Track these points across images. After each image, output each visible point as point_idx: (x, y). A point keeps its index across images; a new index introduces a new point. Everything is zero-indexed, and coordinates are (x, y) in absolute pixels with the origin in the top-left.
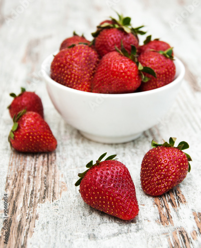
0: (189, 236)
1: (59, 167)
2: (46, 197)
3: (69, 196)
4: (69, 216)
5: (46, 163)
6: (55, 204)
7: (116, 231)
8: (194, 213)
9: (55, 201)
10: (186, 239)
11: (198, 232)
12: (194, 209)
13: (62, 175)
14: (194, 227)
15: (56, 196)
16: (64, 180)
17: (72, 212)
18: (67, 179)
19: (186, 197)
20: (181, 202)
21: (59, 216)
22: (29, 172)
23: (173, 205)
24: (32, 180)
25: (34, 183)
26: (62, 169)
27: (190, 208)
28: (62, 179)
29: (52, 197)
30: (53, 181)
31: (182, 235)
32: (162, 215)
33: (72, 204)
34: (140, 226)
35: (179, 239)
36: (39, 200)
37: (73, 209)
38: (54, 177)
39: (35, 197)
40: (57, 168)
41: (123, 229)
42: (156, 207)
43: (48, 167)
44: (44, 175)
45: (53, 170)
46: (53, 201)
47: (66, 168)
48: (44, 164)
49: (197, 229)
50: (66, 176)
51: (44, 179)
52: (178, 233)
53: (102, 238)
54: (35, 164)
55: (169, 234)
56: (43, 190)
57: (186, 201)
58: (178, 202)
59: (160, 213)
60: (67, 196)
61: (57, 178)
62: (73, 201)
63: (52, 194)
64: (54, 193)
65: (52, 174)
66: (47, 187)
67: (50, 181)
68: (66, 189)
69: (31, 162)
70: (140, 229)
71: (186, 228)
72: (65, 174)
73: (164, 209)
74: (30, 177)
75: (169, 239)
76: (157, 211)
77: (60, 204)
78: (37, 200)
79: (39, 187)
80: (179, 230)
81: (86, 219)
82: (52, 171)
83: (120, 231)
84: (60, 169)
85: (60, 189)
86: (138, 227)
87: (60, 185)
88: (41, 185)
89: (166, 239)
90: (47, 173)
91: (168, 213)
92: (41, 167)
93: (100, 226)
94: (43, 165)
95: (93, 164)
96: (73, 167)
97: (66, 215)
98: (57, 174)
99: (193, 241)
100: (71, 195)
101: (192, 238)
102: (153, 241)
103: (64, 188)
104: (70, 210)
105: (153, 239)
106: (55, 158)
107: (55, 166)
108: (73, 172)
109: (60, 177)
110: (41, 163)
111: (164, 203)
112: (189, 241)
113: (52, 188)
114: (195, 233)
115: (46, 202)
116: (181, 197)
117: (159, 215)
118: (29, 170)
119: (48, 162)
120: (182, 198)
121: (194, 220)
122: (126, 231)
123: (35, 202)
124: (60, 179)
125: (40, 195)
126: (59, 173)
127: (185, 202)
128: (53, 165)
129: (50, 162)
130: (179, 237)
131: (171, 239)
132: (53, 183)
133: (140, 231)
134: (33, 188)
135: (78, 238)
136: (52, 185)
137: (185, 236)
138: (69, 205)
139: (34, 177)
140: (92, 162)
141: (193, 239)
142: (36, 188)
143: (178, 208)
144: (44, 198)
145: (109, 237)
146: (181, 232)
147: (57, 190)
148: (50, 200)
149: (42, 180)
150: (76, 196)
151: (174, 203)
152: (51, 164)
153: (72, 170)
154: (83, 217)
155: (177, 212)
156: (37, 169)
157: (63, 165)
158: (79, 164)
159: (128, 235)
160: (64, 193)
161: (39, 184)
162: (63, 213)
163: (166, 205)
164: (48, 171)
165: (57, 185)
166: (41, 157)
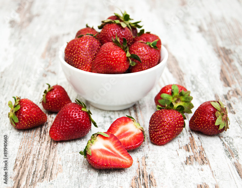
1: (59, 151)
2: (45, 177)
5: (49, 148)
6: (51, 184)
9: (51, 181)
13: (60, 159)
16: (61, 163)
18: (64, 162)
19: (157, 182)
20: (153, 185)
22: (34, 155)
24: (35, 162)
25: (37, 164)
26: (61, 153)
29: (49, 177)
30: (52, 163)
33: (64, 184)
36: (39, 179)
38: (53, 161)
39: (36, 177)
40: (57, 152)
43: (50, 151)
44: (46, 158)
45: (54, 154)
46: (49, 180)
47: (64, 152)
48: (47, 149)
50: (63, 160)
51: (46, 162)
54: (40, 148)
56: (43, 171)
57: (157, 185)
58: (150, 186)
60: (62, 177)
61: (55, 161)
62: (66, 182)
63: (50, 175)
64: (51, 174)
65: (52, 158)
66: (47, 169)
67: (50, 163)
69: (37, 146)
72: (63, 158)
74: (34, 159)
77: (55, 183)
78: (37, 179)
79: (40, 169)
82: (52, 155)
84: (59, 153)
85: (57, 170)
87: (57, 167)
88: (42, 167)
90: (48, 157)
92: (44, 151)
96: (70, 152)
98: (56, 158)
100: (65, 176)
103: (60, 170)
107: (56, 150)
108: (69, 156)
109: (59, 161)
110: (45, 148)
111: (139, 186)
113: (50, 170)
115: (44, 182)
116: (153, 181)
118: (35, 153)
120: (153, 182)
123: (35, 181)
124: (58, 162)
125: (40, 175)
126: (58, 157)
127: (155, 185)
128: (54, 149)
129: (52, 147)
132: (52, 165)
134: (36, 169)
136: (51, 167)
138: (62, 185)
139: (38, 159)
142: (38, 169)
144: (43, 178)
147: (54, 172)
148: (47, 180)
149: (43, 162)
150: (69, 177)
151: (146, 186)
153: (69, 155)
156: (41, 152)
157: (62, 150)
158: (75, 150)
160: (59, 174)
161: (40, 166)
164: (49, 154)
165: (55, 167)
166: (46, 142)
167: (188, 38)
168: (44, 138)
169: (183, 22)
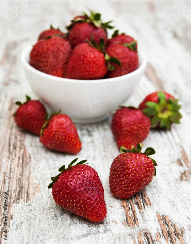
0: (153, 238)
1: (33, 168)
2: (20, 198)
3: (42, 198)
4: (42, 217)
5: (21, 165)
6: (29, 205)
7: (85, 232)
8: (158, 216)
9: (28, 202)
10: (150, 240)
11: (161, 234)
12: (159, 211)
13: (36, 177)
14: (158, 230)
15: (30, 197)
16: (37, 182)
17: (45, 213)
18: (41, 181)
19: (151, 200)
20: (147, 204)
21: (33, 216)
22: (5, 173)
23: (139, 207)
24: (7, 181)
25: (9, 184)
26: (36, 171)
27: (155, 211)
28: (35, 181)
29: (26, 198)
30: (27, 182)
31: (147, 237)
32: (128, 217)
33: (45, 205)
34: (108, 227)
35: (144, 240)
36: (14, 200)
37: (46, 210)
38: (28, 178)
39: (10, 198)
40: (31, 169)
41: (92, 230)
42: (123, 209)
43: (23, 168)
44: (19, 176)
45: (28, 172)
46: (27, 201)
47: (40, 169)
48: (20, 166)
49: (160, 231)
50: (40, 178)
51: (19, 181)
52: (143, 235)
53: (72, 239)
54: (11, 165)
55: (135, 236)
56: (18, 191)
57: (152, 204)
58: (144, 205)
59: (127, 215)
60: (40, 197)
61: (31, 180)
62: (46, 203)
63: (26, 195)
64: (28, 194)
65: (27, 176)
66: (21, 188)
67: (25, 183)
68: (39, 191)
69: (7, 163)
70: (108, 231)
71: (151, 230)
72: (39, 176)
73: (131, 212)
74: (6, 178)
75: (135, 240)
76: (124, 213)
77: (33, 205)
78: (12, 201)
79: (14, 188)
80: (144, 231)
81: (57, 220)
82: (26, 173)
83: (89, 232)
84: (34, 171)
85: (34, 190)
86: (106, 228)
87: (34, 187)
88: (16, 186)
89: (132, 241)
90: (22, 175)
91: (134, 215)
92: (16, 168)
93: (71, 226)
94: (18, 166)
95: (65, 168)
96: (46, 169)
97: (39, 216)
98: (31, 176)
99: (156, 242)
100: (44, 196)
101: (155, 240)
102: (120, 242)
103: (37, 189)
104: (42, 211)
105: (119, 240)
106: (30, 160)
107: (30, 167)
108: (46, 174)
109: (34, 179)
110: (16, 165)
111: (131, 205)
112: (153, 242)
113: (26, 189)
114: (158, 235)
115: (20, 203)
116: (146, 199)
117: (125, 217)
118: (5, 171)
119: (23, 164)
120: (147, 201)
121: (158, 223)
122: (95, 232)
123: (10, 202)
124: (34, 181)
125: (15, 196)
126: (33, 175)
127: (150, 204)
128: (28, 166)
129: (24, 163)
130: (143, 239)
131: (136, 240)
132: (27, 184)
133: (108, 232)
134: (9, 188)
135: (50, 238)
136: (27, 187)
137: (150, 237)
138: (42, 206)
139: (10, 178)
140: (64, 166)
141: (157, 241)
142: (11, 189)
143: (144, 210)
144: (19, 199)
145: (78, 237)
146: (146, 234)
147: (31, 191)
148: (24, 201)
149: (17, 180)
150: (49, 197)
151: (140, 205)
152: (26, 165)
153: (45, 172)
154: (55, 218)
155: (142, 214)
156: (12, 170)
157: (37, 167)
158: (52, 166)
159: (96, 236)
160: (37, 194)
161: (14, 186)
162: (36, 214)
163: (133, 207)
164: (23, 172)
165: (31, 186)
166: (17, 159)
167: (163, 44)
168: (14, 154)
169: (155, 28)
